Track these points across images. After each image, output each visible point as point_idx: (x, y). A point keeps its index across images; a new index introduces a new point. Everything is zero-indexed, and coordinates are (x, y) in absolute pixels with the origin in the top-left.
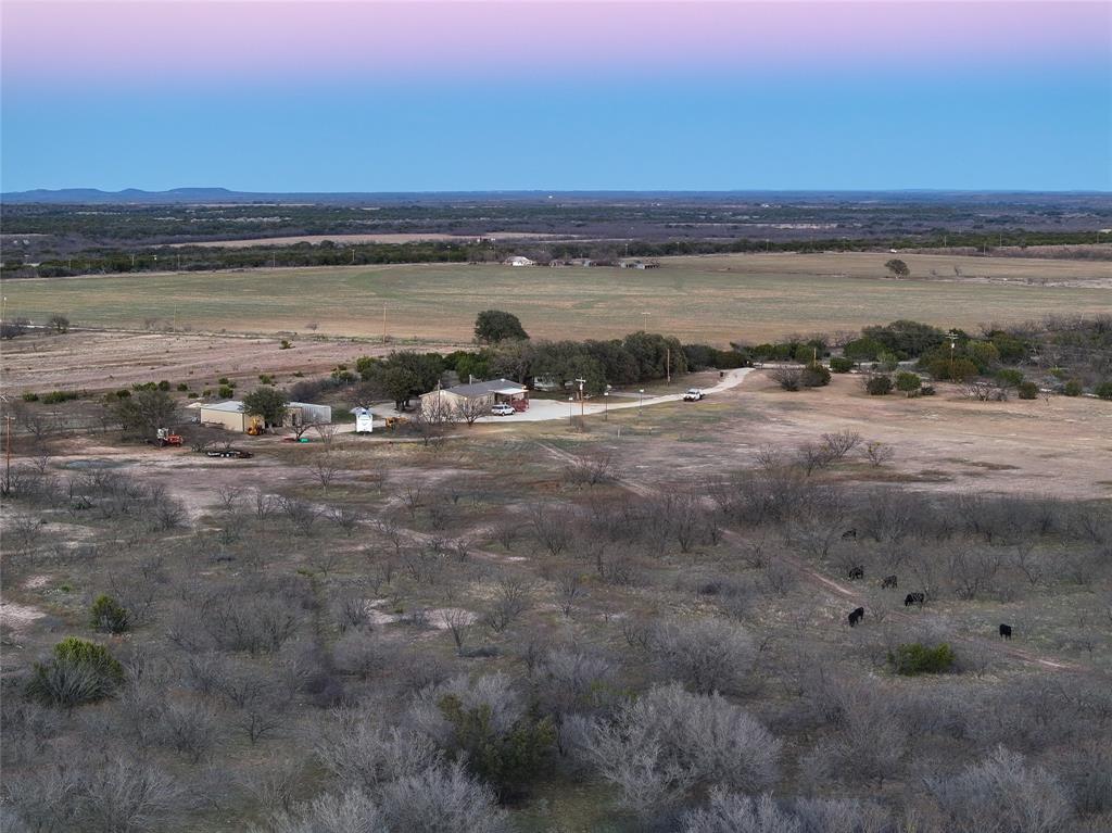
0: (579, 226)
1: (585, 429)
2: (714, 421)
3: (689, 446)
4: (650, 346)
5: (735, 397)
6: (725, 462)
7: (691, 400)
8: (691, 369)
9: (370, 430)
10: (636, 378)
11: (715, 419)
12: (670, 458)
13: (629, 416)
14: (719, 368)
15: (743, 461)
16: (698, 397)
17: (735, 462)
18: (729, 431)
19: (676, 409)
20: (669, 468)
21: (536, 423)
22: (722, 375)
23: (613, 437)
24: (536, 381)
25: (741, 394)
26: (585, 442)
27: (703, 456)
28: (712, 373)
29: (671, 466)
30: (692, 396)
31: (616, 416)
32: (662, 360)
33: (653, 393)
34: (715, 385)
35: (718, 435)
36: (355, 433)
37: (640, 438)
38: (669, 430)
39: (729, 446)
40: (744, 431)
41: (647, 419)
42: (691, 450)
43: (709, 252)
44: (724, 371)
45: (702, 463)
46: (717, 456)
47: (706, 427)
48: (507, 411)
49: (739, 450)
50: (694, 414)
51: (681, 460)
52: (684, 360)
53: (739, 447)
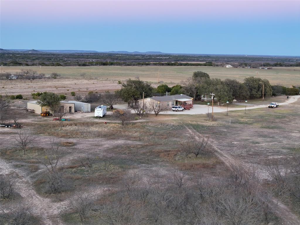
0: (252, 61)
1: (214, 120)
2: (282, 118)
3: (266, 131)
4: (255, 83)
5: (293, 107)
6: (285, 142)
7: (272, 107)
8: (274, 95)
9: (102, 116)
10: (248, 97)
11: (282, 117)
12: (254, 138)
13: (240, 114)
14: (287, 94)
15: (295, 141)
16: (275, 106)
17: (291, 142)
18: (290, 123)
19: (264, 111)
20: (251, 144)
21: (192, 115)
22: (288, 98)
23: (227, 124)
24: (202, 97)
25: (296, 106)
26: (211, 126)
27: (273, 137)
28: (284, 97)
29: (253, 143)
30: (273, 106)
31: (233, 114)
32: (260, 89)
33: (255, 104)
34: (284, 101)
35: (283, 125)
36: (94, 117)
37: (242, 125)
38: (257, 122)
39: (288, 132)
40: (297, 123)
41: (248, 115)
42: (266, 133)
43: (288, 66)
44: (289, 96)
45: (271, 142)
46: (281, 137)
47: (277, 120)
48: (179, 109)
49: (293, 134)
50: (272, 114)
51: (260, 139)
52: (270, 90)
53: (293, 132)
